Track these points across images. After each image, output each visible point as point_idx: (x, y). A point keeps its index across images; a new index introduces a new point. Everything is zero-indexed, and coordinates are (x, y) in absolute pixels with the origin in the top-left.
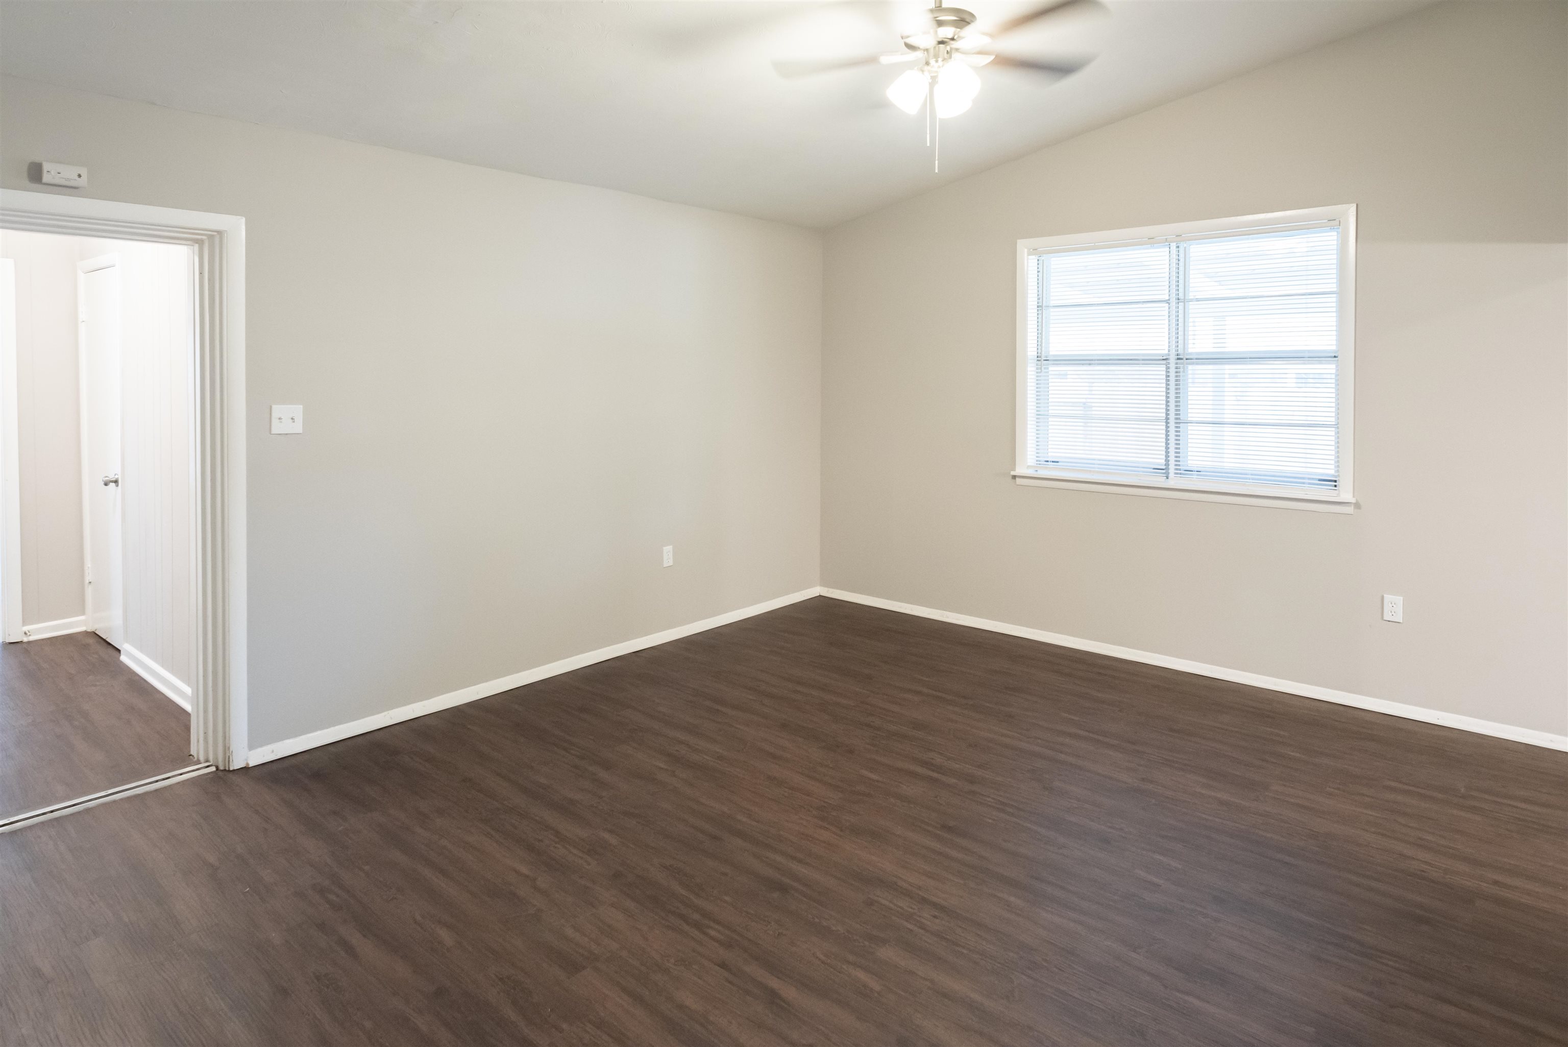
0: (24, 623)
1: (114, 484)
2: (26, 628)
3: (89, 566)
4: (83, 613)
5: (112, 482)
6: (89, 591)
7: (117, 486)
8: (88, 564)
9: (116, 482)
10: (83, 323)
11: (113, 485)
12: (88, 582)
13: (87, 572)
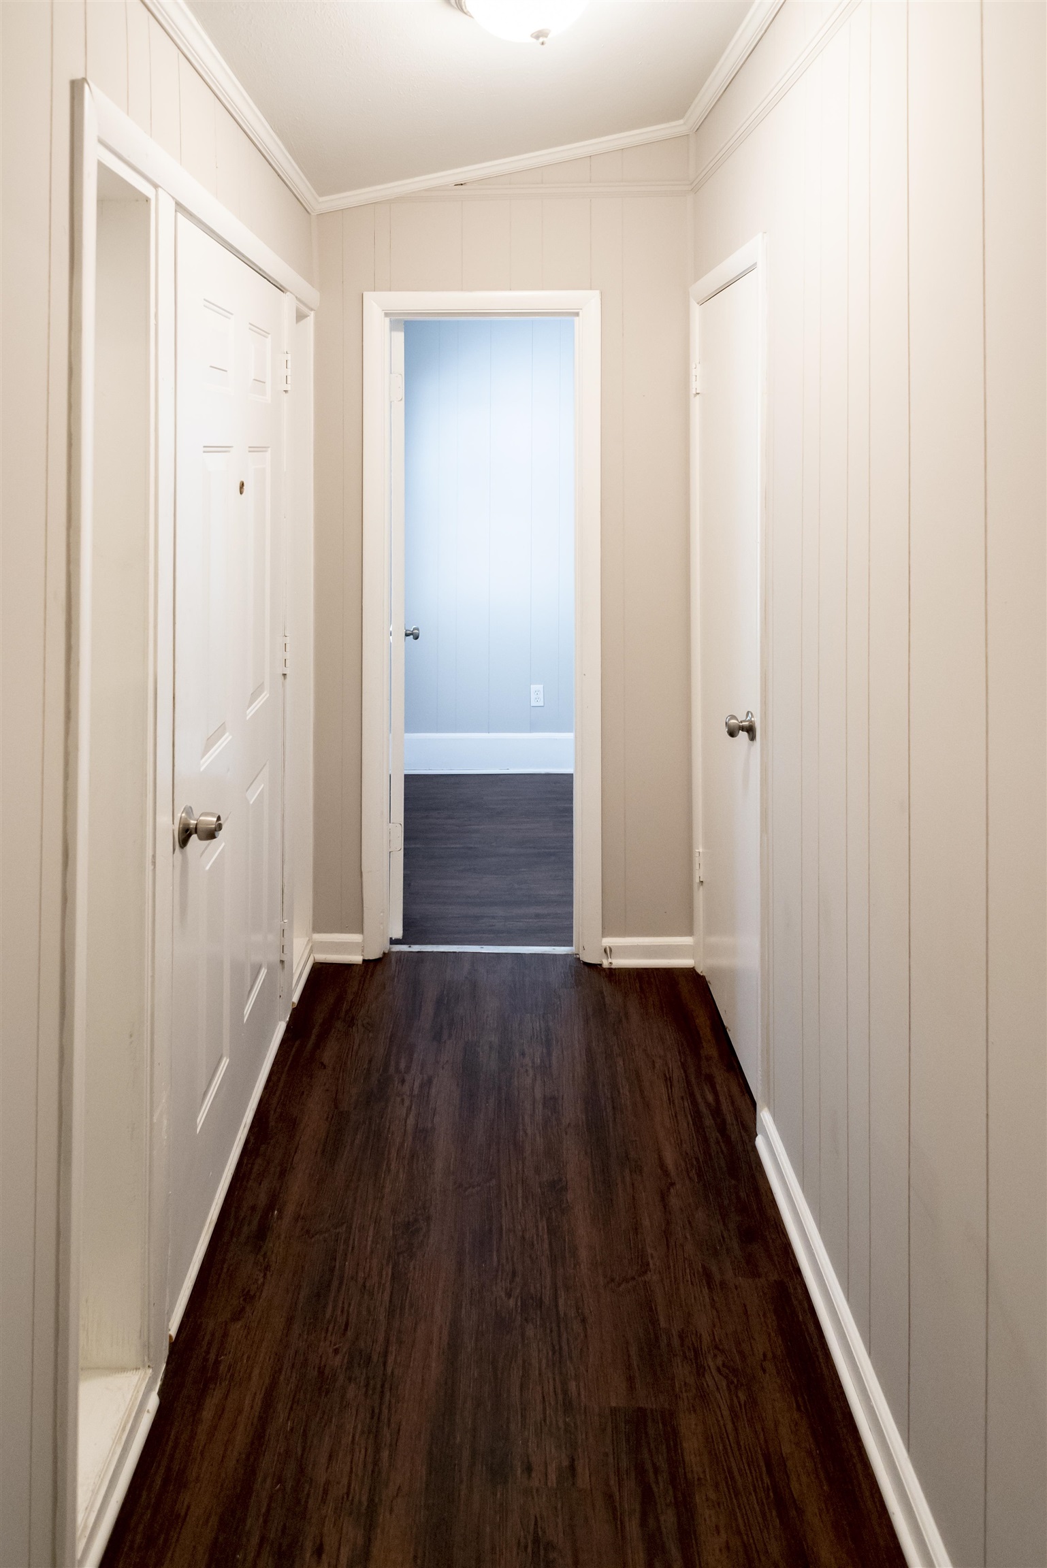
0: (605, 932)
1: (745, 733)
2: (608, 941)
3: (701, 850)
4: (690, 932)
5: (743, 728)
6: (700, 896)
7: (752, 738)
8: (699, 849)
9: (750, 730)
10: (698, 396)
11: (743, 735)
12: (697, 880)
13: (697, 860)
